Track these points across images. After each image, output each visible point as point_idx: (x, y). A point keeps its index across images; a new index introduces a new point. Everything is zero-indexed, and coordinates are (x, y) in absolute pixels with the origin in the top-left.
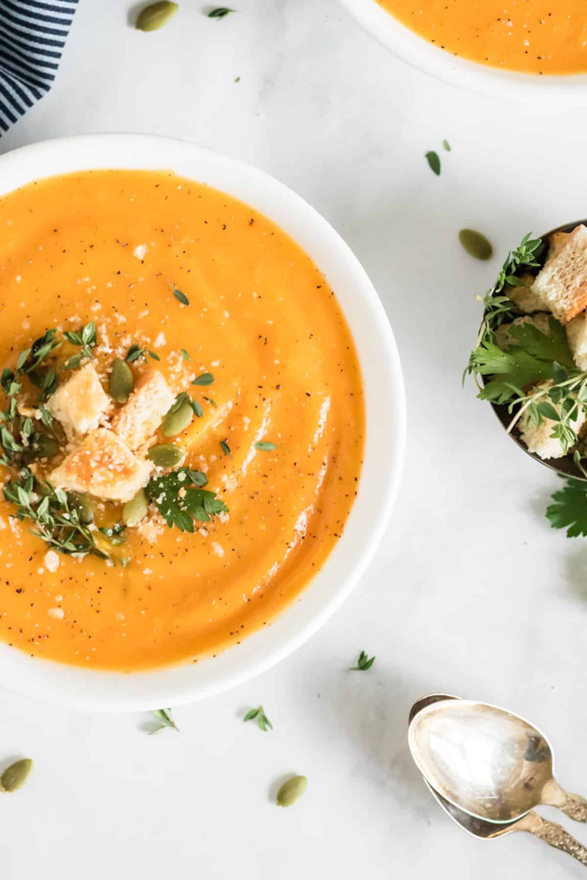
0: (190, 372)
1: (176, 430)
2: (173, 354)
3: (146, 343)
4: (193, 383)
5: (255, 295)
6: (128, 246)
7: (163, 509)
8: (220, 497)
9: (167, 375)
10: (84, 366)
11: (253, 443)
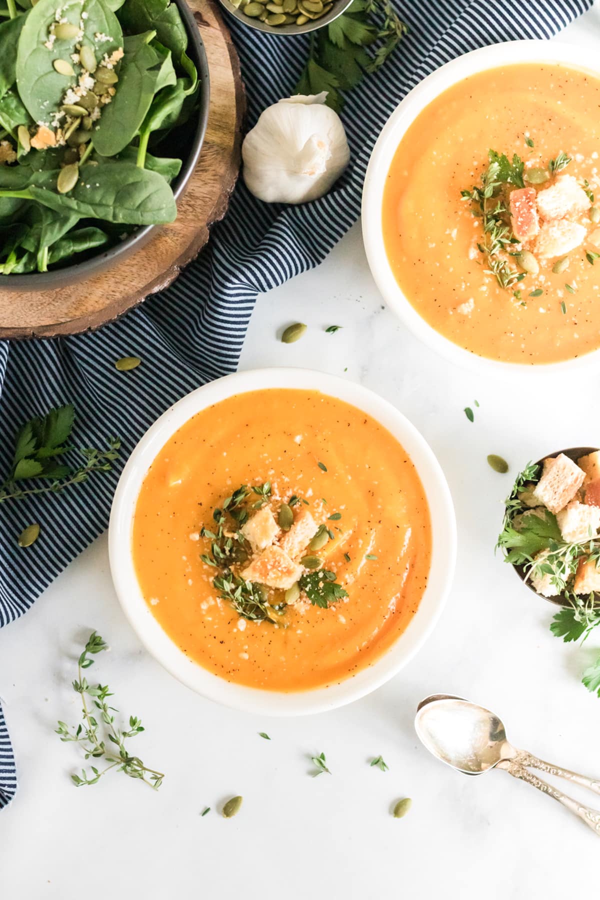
0: (328, 512)
1: (318, 547)
2: (317, 501)
3: (301, 494)
4: (329, 519)
5: (367, 466)
6: (291, 436)
7: (309, 594)
8: (344, 587)
9: (313, 514)
10: (264, 507)
11: (364, 556)
